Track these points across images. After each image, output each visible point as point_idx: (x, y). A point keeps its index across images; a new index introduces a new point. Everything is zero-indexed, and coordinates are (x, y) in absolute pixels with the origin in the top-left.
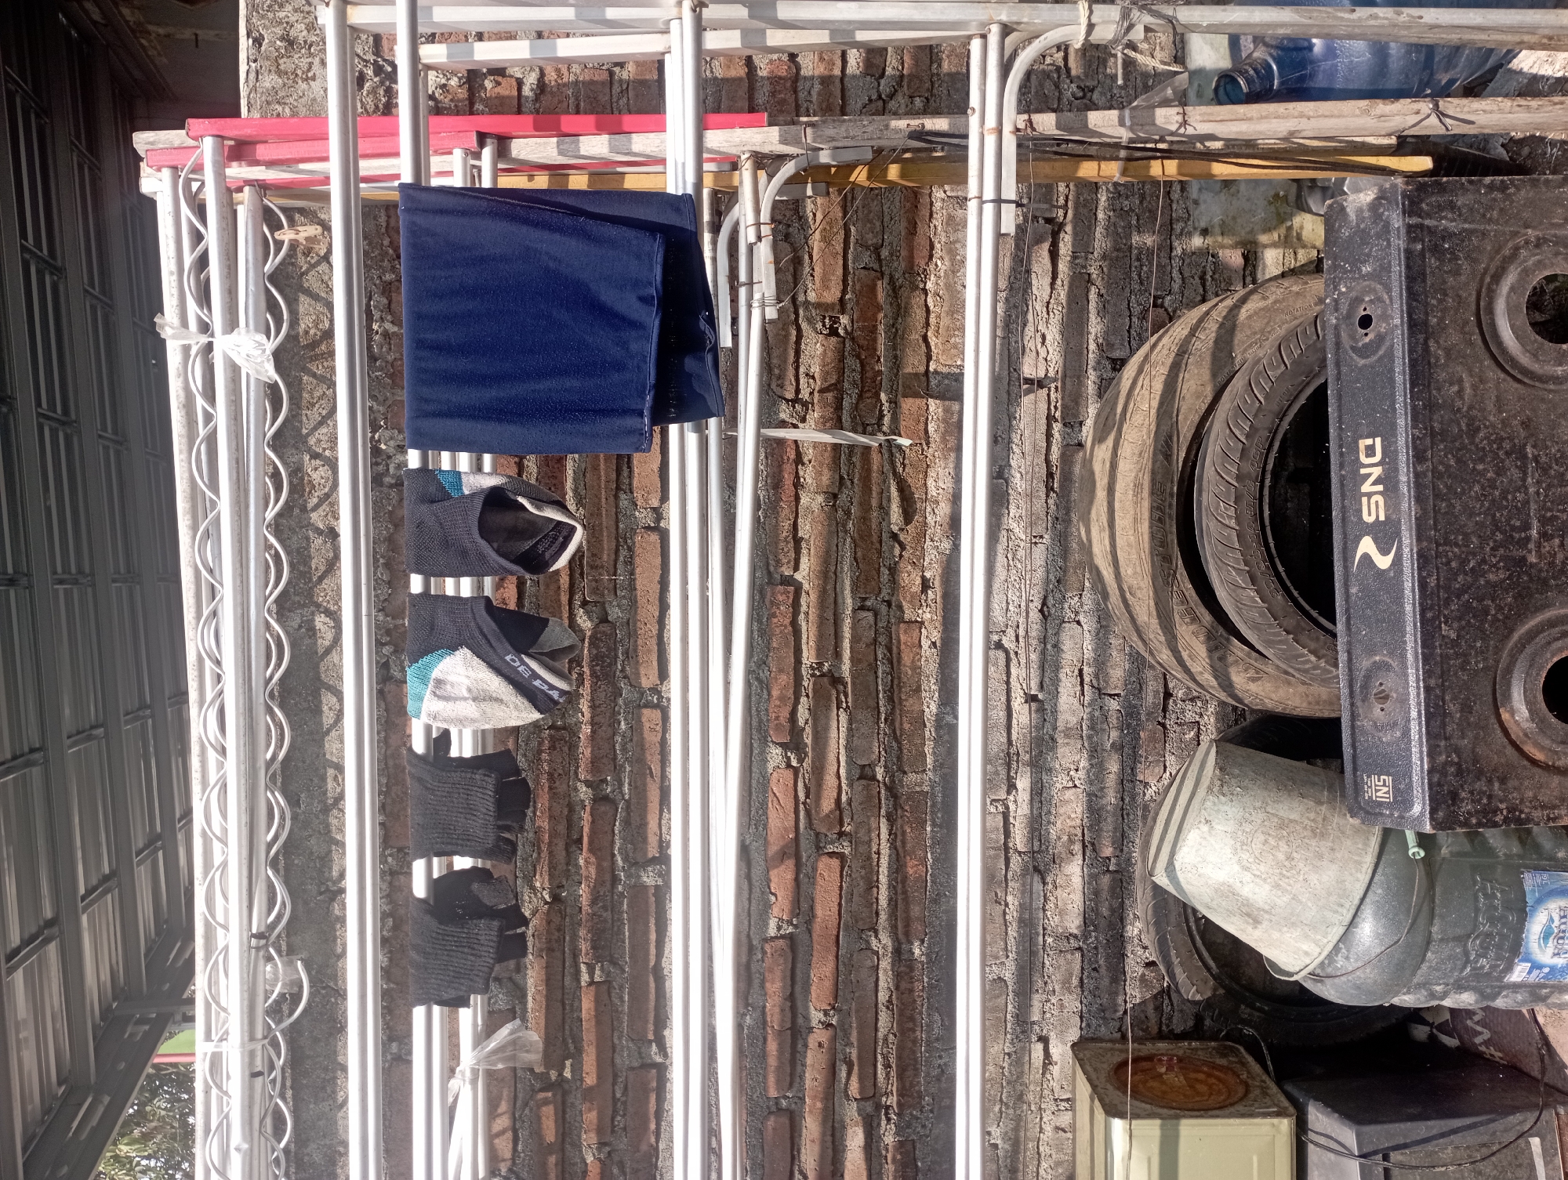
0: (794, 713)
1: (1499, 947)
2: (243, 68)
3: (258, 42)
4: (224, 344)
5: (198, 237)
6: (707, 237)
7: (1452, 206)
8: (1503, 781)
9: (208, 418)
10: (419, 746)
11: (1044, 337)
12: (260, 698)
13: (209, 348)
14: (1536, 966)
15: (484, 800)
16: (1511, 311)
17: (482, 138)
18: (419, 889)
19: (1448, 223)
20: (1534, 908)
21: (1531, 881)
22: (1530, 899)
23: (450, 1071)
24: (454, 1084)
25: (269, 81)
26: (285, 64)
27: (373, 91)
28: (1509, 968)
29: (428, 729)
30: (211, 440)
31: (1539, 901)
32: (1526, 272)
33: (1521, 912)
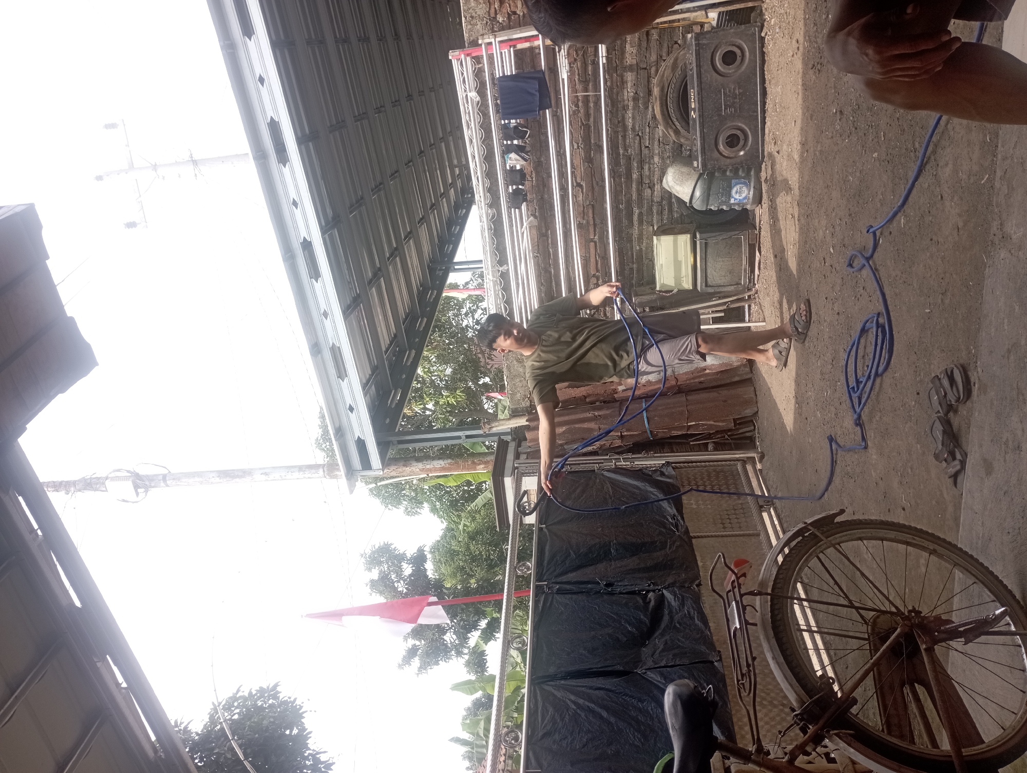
0: (590, 154)
1: (726, 195)
2: (463, 25)
3: (466, 18)
4: (470, 95)
5: (463, 74)
6: (558, 54)
7: (705, 38)
8: (717, 161)
9: (468, 108)
10: (508, 168)
11: (646, 57)
12: (482, 159)
13: (467, 95)
14: (735, 199)
15: (518, 177)
16: (719, 59)
17: (510, 47)
18: (511, 191)
19: (705, 42)
20: (734, 187)
21: (733, 181)
22: (732, 185)
23: (522, 227)
24: (523, 229)
25: (469, 27)
26: (472, 22)
27: (489, 25)
28: (730, 200)
29: (510, 166)
30: (469, 113)
31: (735, 185)
32: (722, 51)
33: (731, 188)
